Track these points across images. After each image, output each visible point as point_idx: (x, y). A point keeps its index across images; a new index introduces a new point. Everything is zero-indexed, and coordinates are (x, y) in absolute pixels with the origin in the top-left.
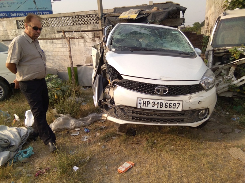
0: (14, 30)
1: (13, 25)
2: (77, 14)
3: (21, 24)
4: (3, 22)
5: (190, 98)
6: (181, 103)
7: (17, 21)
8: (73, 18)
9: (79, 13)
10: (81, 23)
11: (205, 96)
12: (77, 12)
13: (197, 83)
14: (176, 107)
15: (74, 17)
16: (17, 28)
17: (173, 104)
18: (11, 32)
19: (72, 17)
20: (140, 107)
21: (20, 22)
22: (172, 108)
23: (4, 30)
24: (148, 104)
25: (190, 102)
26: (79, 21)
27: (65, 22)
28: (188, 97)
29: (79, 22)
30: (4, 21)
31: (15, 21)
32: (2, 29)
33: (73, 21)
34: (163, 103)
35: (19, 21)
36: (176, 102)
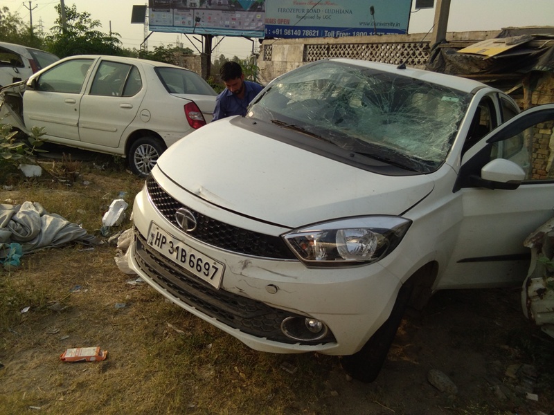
0: (297, 64)
1: (298, 53)
2: (414, 39)
3: (311, 52)
4: (285, 46)
5: (245, 266)
6: (220, 267)
7: (305, 46)
8: (403, 47)
9: (418, 38)
10: (416, 60)
11: (296, 278)
12: (414, 34)
13: (274, 232)
14: (211, 275)
15: (407, 45)
16: (302, 60)
17: (204, 264)
18: (292, 66)
19: (402, 45)
20: (151, 243)
21: (310, 48)
22: (202, 273)
23: (282, 62)
24: (162, 243)
25: (241, 274)
26: (414, 54)
27: (387, 55)
28: (241, 262)
29: (413, 57)
30: (286, 44)
31: (303, 45)
32: (280, 60)
33: (402, 54)
34: (187, 252)
35: (308, 47)
36: (211, 263)
